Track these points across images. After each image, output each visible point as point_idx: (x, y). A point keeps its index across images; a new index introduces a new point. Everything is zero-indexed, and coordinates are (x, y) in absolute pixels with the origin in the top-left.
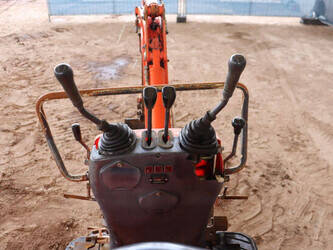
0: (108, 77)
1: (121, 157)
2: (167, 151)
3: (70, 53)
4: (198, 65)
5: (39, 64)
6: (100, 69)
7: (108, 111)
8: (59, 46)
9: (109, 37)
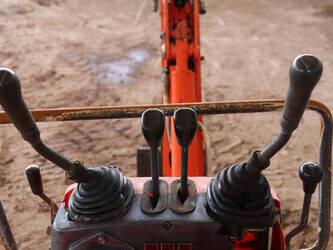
0: (116, 79)
1: (105, 226)
2: (184, 218)
3: (59, 39)
4: (261, 62)
5: (9, 55)
6: (104, 65)
7: (112, 134)
8: (43, 27)
9: (120, 15)
